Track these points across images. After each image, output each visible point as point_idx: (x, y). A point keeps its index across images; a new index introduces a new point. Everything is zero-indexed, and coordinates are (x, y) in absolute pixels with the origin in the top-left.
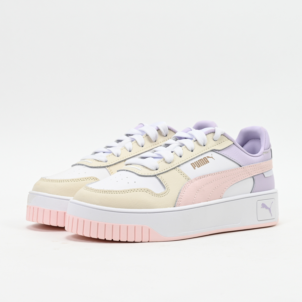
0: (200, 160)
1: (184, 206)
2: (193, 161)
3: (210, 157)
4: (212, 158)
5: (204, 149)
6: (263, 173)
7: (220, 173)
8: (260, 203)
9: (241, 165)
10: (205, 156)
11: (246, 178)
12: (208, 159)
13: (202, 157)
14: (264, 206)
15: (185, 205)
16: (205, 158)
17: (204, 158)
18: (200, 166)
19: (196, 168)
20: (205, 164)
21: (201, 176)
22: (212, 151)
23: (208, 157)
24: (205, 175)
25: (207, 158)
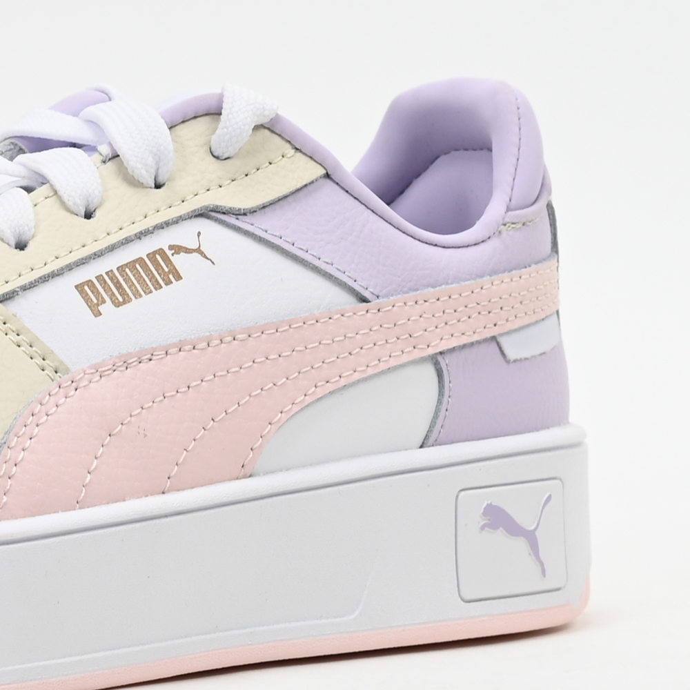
0: (131, 265)
1: (24, 517)
2: (89, 273)
3: (188, 251)
4: (202, 254)
5: (156, 206)
6: (494, 338)
7: (239, 337)
8: (474, 504)
9: (367, 294)
10: (162, 241)
11: (393, 362)
12: (179, 260)
13: (141, 250)
14: (497, 518)
15: (33, 515)
16: (161, 252)
17: (151, 256)
18: (126, 300)
19: (107, 308)
20: (158, 286)
21: (130, 355)
22: (203, 214)
23: (177, 249)
24: (155, 349)
25: (169, 253)
